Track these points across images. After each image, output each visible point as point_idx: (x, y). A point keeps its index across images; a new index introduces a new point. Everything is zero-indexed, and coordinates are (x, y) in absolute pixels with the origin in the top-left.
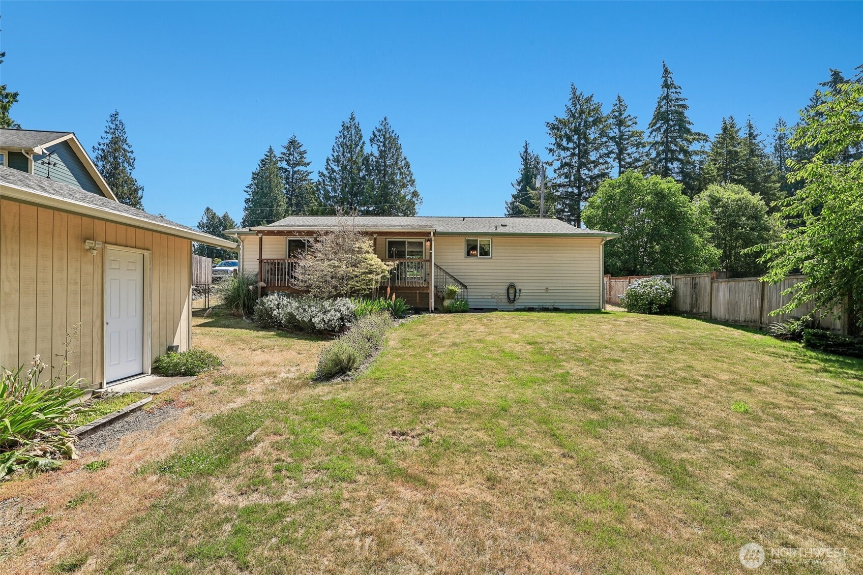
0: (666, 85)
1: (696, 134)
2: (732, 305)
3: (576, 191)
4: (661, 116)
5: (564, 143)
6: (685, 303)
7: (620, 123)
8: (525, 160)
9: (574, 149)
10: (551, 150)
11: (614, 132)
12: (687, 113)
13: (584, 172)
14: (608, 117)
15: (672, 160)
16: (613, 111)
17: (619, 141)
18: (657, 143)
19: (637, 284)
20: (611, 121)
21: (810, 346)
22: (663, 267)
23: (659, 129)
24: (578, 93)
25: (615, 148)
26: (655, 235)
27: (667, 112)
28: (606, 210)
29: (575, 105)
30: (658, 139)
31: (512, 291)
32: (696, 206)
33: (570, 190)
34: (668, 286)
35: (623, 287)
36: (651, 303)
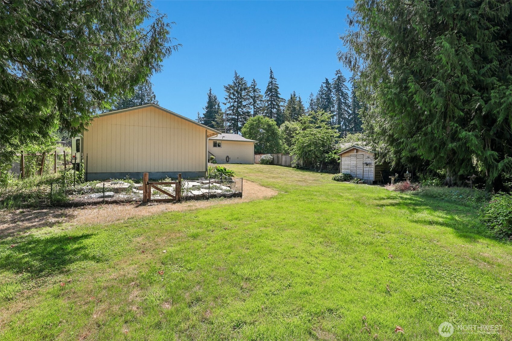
0: (271, 77)
1: (281, 99)
2: (286, 162)
3: (236, 117)
4: (269, 90)
5: (232, 96)
6: (276, 162)
7: (254, 91)
8: (210, 97)
9: (236, 99)
10: (226, 99)
11: (252, 94)
12: (278, 90)
13: (239, 110)
14: (250, 87)
15: (274, 108)
16: (252, 85)
17: (254, 98)
18: (268, 100)
19: (263, 156)
20: (251, 89)
21: (297, 168)
22: (270, 152)
23: (269, 94)
24: (238, 75)
25: (251, 100)
26: (268, 140)
27: (271, 88)
28: (250, 129)
29: (236, 80)
30: (268, 99)
31: (227, 158)
32: (280, 130)
33: (234, 117)
34: (272, 157)
35: (259, 157)
36: (267, 162)
